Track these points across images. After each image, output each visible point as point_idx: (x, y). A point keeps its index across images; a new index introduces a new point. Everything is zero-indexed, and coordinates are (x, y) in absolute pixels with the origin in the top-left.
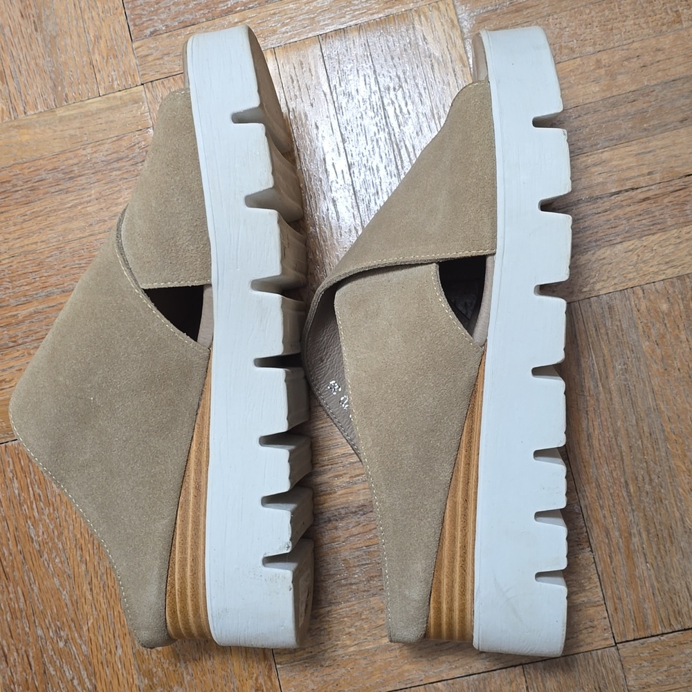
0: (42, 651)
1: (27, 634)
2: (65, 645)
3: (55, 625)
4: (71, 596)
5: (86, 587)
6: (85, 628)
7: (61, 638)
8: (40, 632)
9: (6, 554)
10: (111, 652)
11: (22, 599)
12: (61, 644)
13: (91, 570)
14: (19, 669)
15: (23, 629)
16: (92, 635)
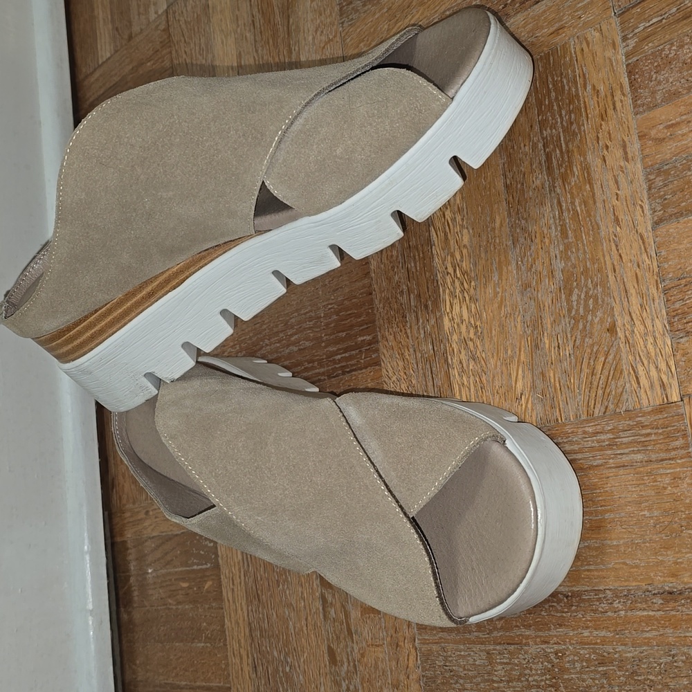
0: (277, 671)
1: (268, 652)
2: (290, 670)
3: (285, 650)
4: (295, 628)
5: (303, 622)
6: (302, 660)
7: (288, 663)
8: (275, 654)
9: (259, 578)
10: (317, 687)
11: (266, 621)
12: (288, 669)
13: (307, 607)
14: (263, 682)
15: (266, 647)
16: (306, 667)
